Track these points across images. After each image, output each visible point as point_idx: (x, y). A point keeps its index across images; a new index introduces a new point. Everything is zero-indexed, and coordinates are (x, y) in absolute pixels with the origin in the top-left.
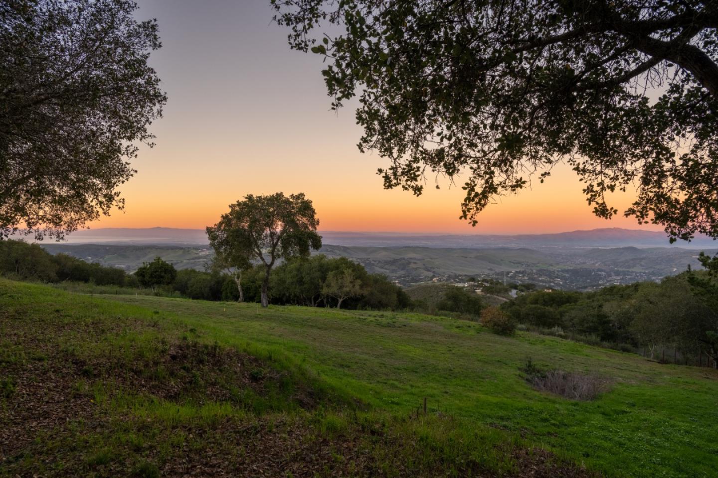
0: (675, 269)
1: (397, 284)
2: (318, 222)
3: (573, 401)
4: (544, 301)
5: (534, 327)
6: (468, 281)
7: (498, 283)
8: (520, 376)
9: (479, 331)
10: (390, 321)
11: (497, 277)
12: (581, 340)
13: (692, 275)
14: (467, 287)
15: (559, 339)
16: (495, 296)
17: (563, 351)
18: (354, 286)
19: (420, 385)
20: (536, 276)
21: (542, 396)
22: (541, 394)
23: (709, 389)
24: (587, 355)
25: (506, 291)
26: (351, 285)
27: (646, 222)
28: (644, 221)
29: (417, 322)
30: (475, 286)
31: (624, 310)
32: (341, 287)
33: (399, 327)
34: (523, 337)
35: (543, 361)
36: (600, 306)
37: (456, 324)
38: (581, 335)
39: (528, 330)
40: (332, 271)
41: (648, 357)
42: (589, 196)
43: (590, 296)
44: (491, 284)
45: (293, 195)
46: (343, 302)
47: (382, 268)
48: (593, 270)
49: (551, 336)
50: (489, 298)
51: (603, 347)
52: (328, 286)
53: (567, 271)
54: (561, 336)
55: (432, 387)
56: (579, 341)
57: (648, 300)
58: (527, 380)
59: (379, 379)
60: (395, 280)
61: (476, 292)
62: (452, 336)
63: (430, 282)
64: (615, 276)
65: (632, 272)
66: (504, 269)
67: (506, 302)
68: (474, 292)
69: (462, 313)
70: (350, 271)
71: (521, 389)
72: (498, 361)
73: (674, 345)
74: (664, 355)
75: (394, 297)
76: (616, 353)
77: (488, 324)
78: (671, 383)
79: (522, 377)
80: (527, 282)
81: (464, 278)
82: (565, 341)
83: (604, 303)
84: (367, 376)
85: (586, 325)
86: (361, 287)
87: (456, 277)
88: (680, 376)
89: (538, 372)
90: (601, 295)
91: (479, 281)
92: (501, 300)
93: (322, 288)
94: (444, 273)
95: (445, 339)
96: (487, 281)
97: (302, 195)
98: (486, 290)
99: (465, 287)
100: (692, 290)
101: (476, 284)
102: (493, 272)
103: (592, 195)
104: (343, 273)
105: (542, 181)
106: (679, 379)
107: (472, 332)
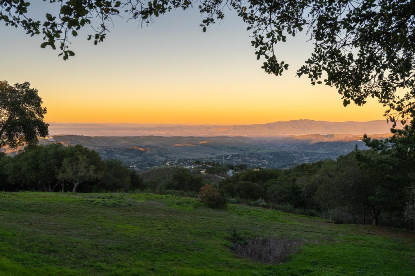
0: (346, 150)
1: (135, 169)
2: (45, 111)
3: (268, 265)
4: (253, 178)
5: (243, 200)
6: (194, 164)
7: (218, 165)
8: (225, 245)
9: (196, 206)
10: (117, 202)
11: (218, 160)
12: (279, 209)
13: (359, 152)
14: (194, 168)
15: (261, 209)
16: (216, 176)
17: (264, 219)
18: (88, 171)
19: (127, 264)
20: (248, 158)
21: (242, 263)
22: (241, 261)
23: (372, 243)
24: (282, 221)
25: (225, 171)
26: (85, 170)
27: (320, 83)
28: (317, 81)
29: (143, 201)
30: (200, 167)
31: (311, 183)
32: (76, 172)
33: (125, 207)
34: (233, 209)
35: (247, 229)
36: (294, 180)
37: (178, 201)
38: (280, 204)
39: (238, 203)
40: (67, 157)
41: (328, 219)
42: (258, 49)
43: (287, 173)
44: (213, 165)
45: (17, 83)
46: (78, 186)
47: (122, 155)
48: (290, 152)
49: (256, 207)
50: (211, 177)
51: (295, 213)
52: (64, 172)
53: (271, 154)
54: (264, 206)
55: (139, 266)
56: (278, 209)
57: (328, 174)
58: (232, 248)
59: (85, 263)
60: (133, 164)
61: (201, 173)
62: (172, 212)
63: (163, 166)
64: (306, 157)
65: (318, 153)
66: (224, 153)
67: (223, 180)
68: (199, 173)
69: (185, 191)
70: (85, 157)
71: (225, 258)
72: (209, 233)
73: (346, 208)
74: (339, 217)
75: (128, 179)
76: (305, 218)
77: (204, 200)
78: (344, 240)
79: (227, 246)
80: (241, 163)
81: (191, 161)
82: (267, 210)
83: (297, 178)
84: (74, 259)
85: (284, 196)
86: (96, 171)
87: (186, 161)
88: (351, 234)
89: (242, 240)
90: (295, 171)
91: (203, 163)
92: (220, 179)
93: (58, 174)
94: (175, 158)
95: (164, 215)
96: (210, 164)
97: (26, 84)
98: (209, 171)
99: (192, 169)
100: (359, 164)
101: (201, 166)
102: (215, 156)
103: (261, 48)
104: (77, 159)
105: (204, 30)
106: (350, 237)
107: (190, 208)
